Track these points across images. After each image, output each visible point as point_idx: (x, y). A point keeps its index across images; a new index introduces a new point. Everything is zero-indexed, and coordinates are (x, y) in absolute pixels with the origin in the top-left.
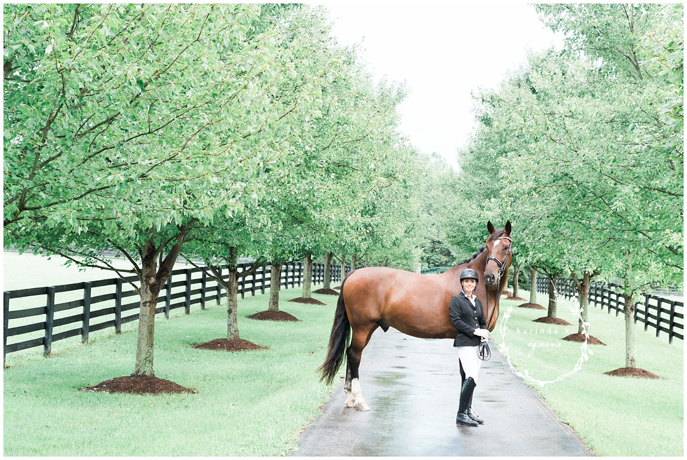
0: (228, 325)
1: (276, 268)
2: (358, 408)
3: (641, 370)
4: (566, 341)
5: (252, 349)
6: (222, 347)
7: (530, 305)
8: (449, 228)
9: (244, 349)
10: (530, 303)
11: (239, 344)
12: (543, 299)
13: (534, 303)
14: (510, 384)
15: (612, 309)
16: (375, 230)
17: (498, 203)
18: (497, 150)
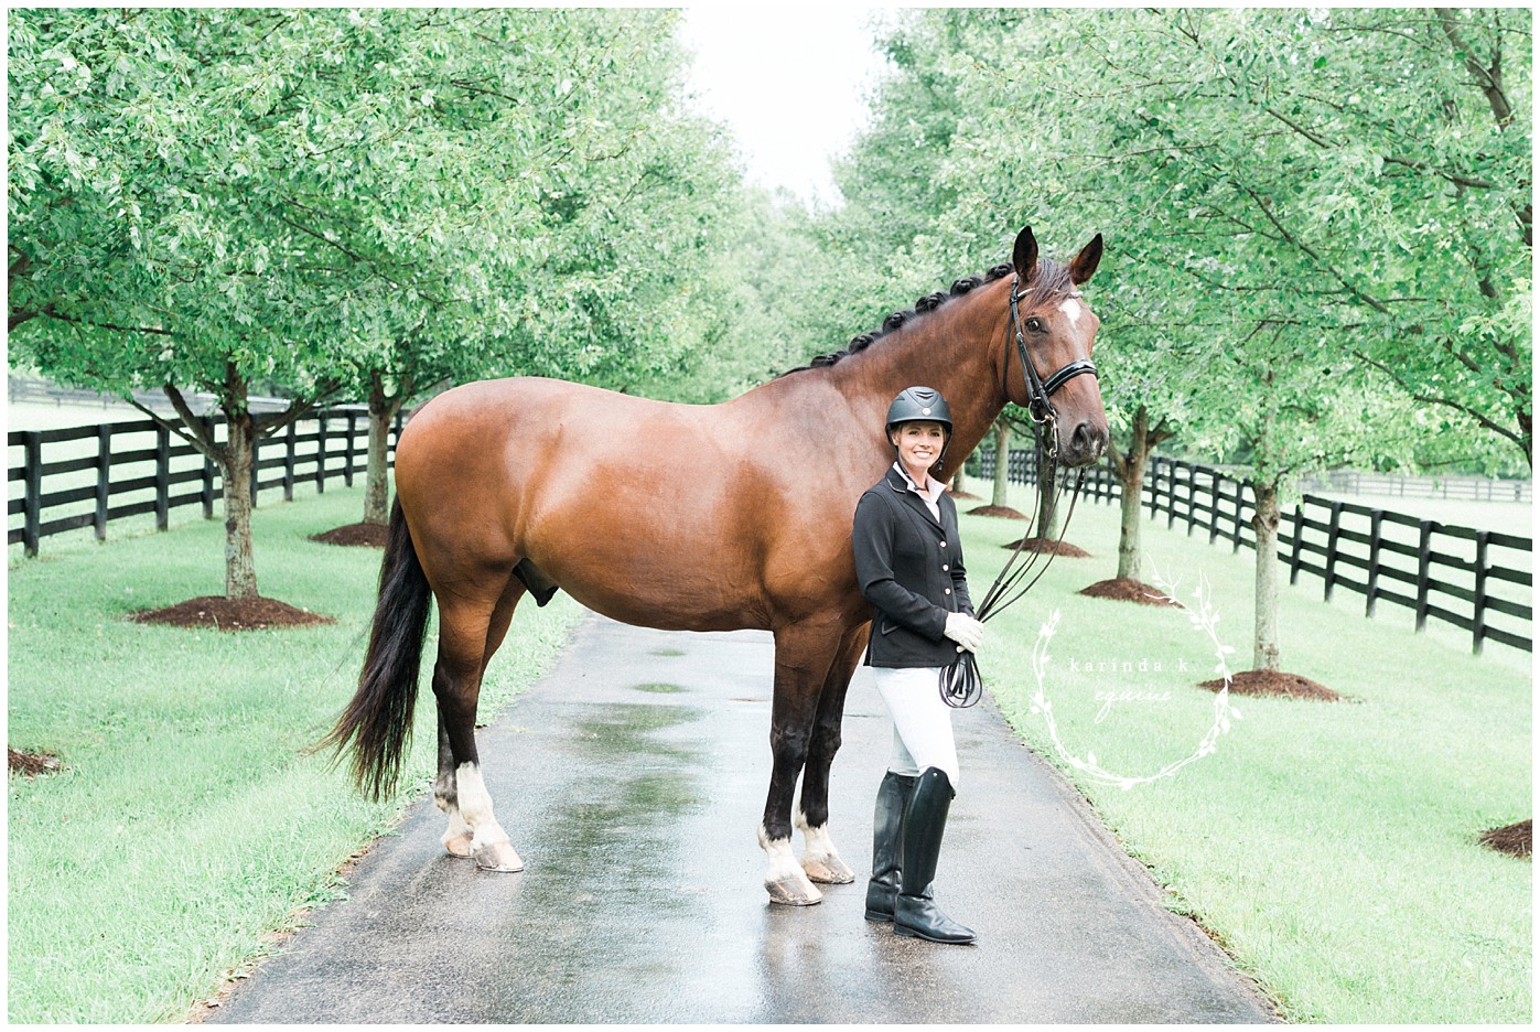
0: (228, 562)
1: (381, 419)
2: (482, 865)
3: (1292, 676)
4: (1089, 598)
5: (289, 623)
6: (207, 621)
7: (993, 510)
8: (809, 334)
9: (266, 623)
10: (993, 506)
11: (255, 610)
12: (1023, 497)
13: (1001, 505)
14: (976, 744)
15: (1176, 520)
16: (613, 316)
17: (936, 248)
18: (926, 126)
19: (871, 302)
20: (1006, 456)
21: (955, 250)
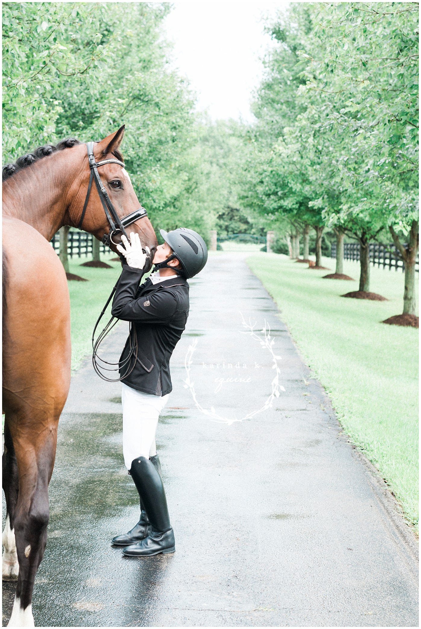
4: (388, 326)
10: (336, 274)
12: (352, 268)
13: (340, 273)
17: (296, 134)
18: (293, 73)
19: (265, 168)
20: (342, 247)
21: (306, 135)
